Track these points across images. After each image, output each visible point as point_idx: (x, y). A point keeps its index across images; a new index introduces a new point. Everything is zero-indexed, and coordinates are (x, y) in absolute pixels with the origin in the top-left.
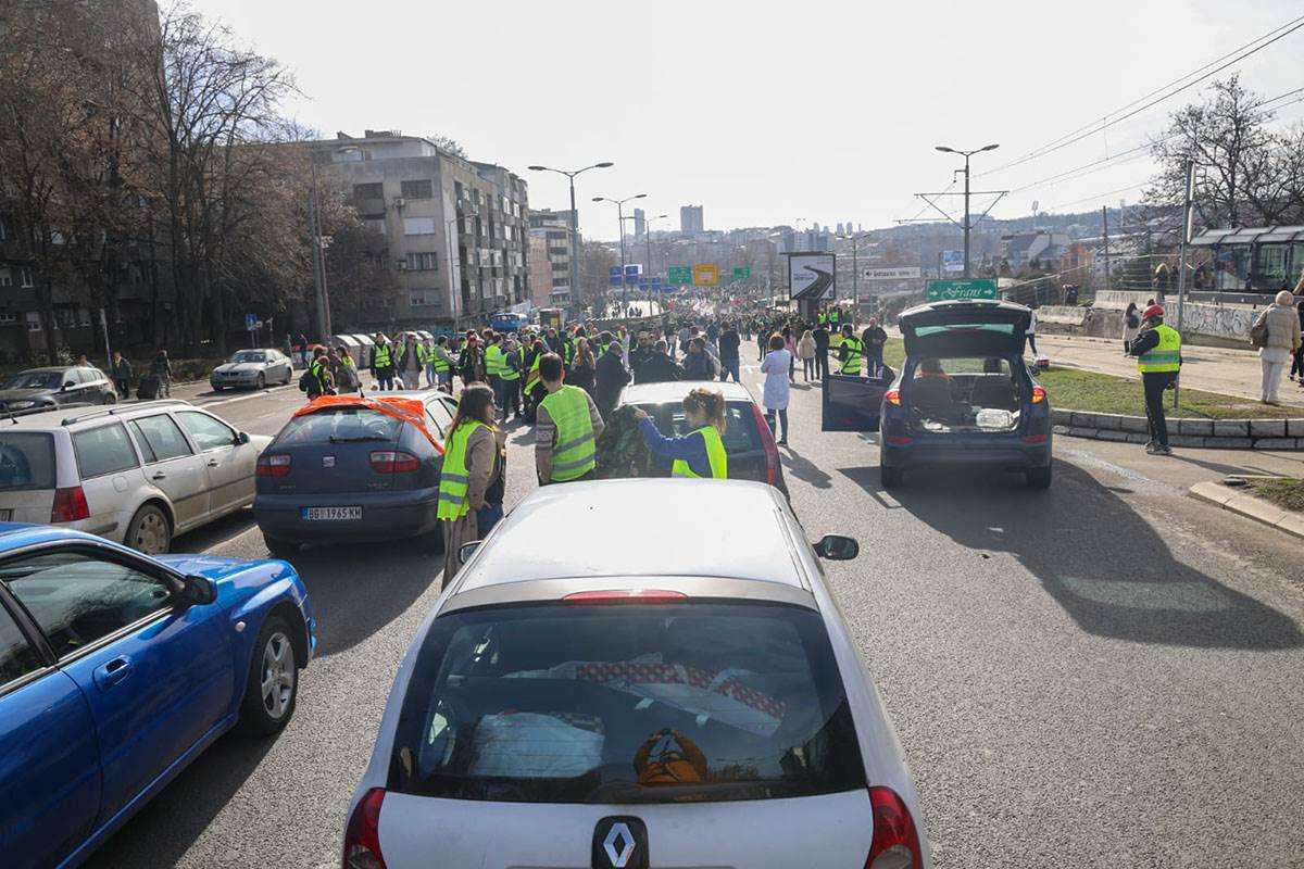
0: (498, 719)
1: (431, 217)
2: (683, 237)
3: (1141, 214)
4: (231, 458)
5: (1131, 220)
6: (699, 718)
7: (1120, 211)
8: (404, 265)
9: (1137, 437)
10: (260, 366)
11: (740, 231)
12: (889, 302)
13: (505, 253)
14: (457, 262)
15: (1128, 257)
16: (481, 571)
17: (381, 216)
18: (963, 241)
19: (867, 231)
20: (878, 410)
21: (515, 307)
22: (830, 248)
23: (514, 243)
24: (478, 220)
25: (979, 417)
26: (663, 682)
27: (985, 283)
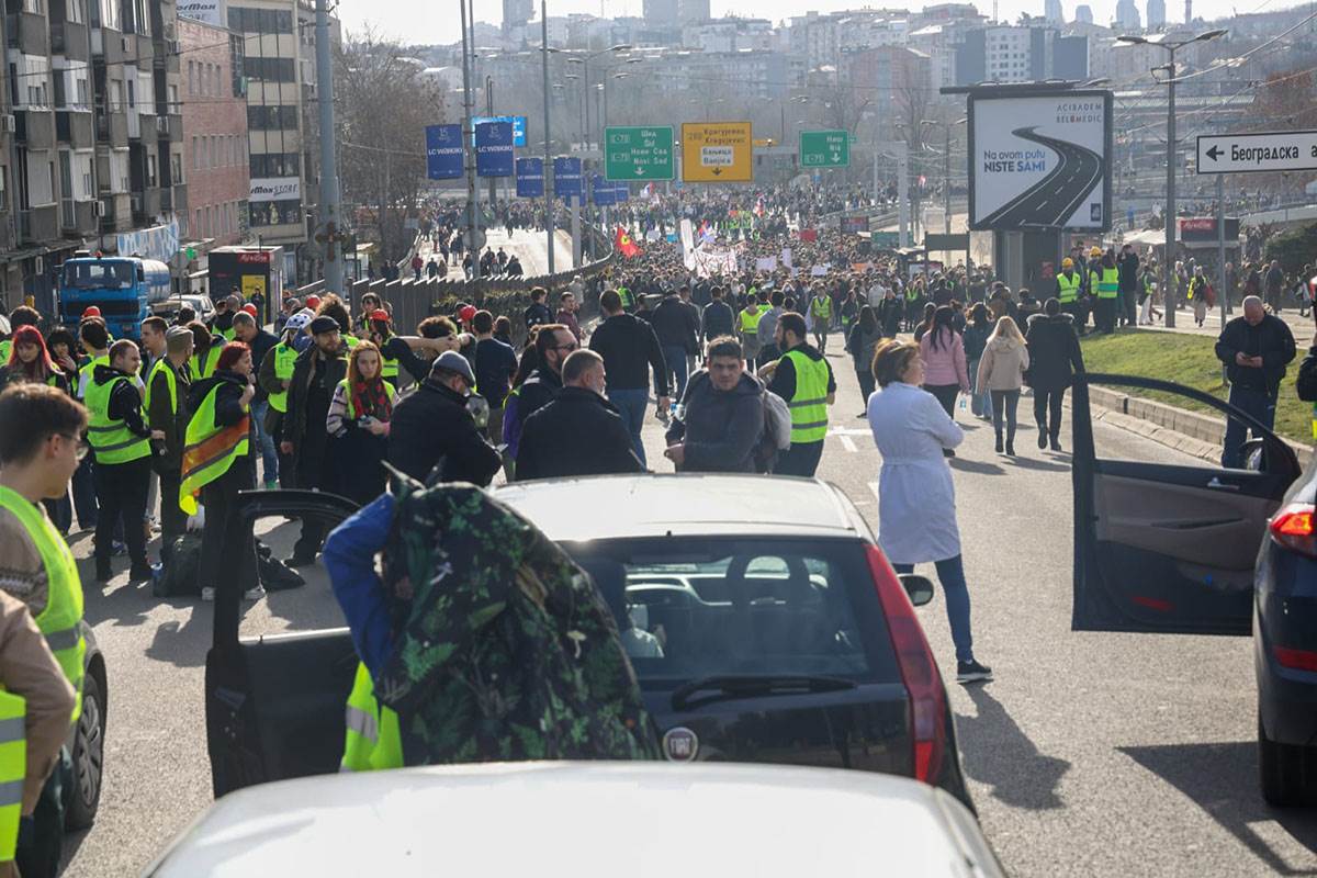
2: (647, 37)
11: (823, 20)
12: (1275, 237)
13: (99, 69)
20: (1249, 568)
21: (129, 238)
22: (1093, 71)
23: (128, 39)
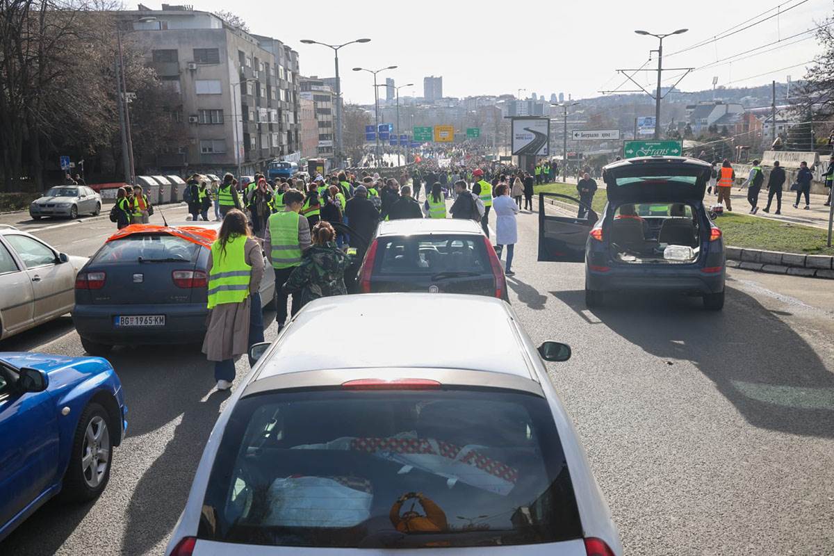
0: (287, 481)
1: (218, 80)
2: (425, 102)
3: (805, 87)
4: (51, 275)
5: (796, 93)
6: (449, 480)
7: (786, 85)
8: (196, 120)
9: (795, 270)
10: (73, 200)
12: (592, 158)
13: (280, 112)
14: (240, 118)
15: (792, 124)
16: (274, 363)
17: (176, 78)
18: (655, 109)
19: (575, 100)
20: (584, 245)
21: (287, 156)
23: (288, 104)
24: (258, 84)
25: (665, 252)
26: (419, 452)
27: (672, 143)
